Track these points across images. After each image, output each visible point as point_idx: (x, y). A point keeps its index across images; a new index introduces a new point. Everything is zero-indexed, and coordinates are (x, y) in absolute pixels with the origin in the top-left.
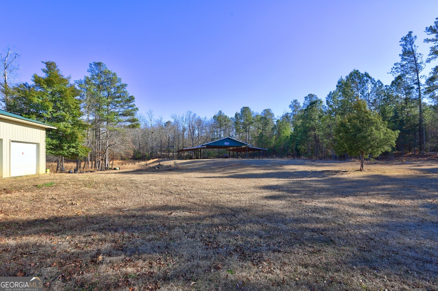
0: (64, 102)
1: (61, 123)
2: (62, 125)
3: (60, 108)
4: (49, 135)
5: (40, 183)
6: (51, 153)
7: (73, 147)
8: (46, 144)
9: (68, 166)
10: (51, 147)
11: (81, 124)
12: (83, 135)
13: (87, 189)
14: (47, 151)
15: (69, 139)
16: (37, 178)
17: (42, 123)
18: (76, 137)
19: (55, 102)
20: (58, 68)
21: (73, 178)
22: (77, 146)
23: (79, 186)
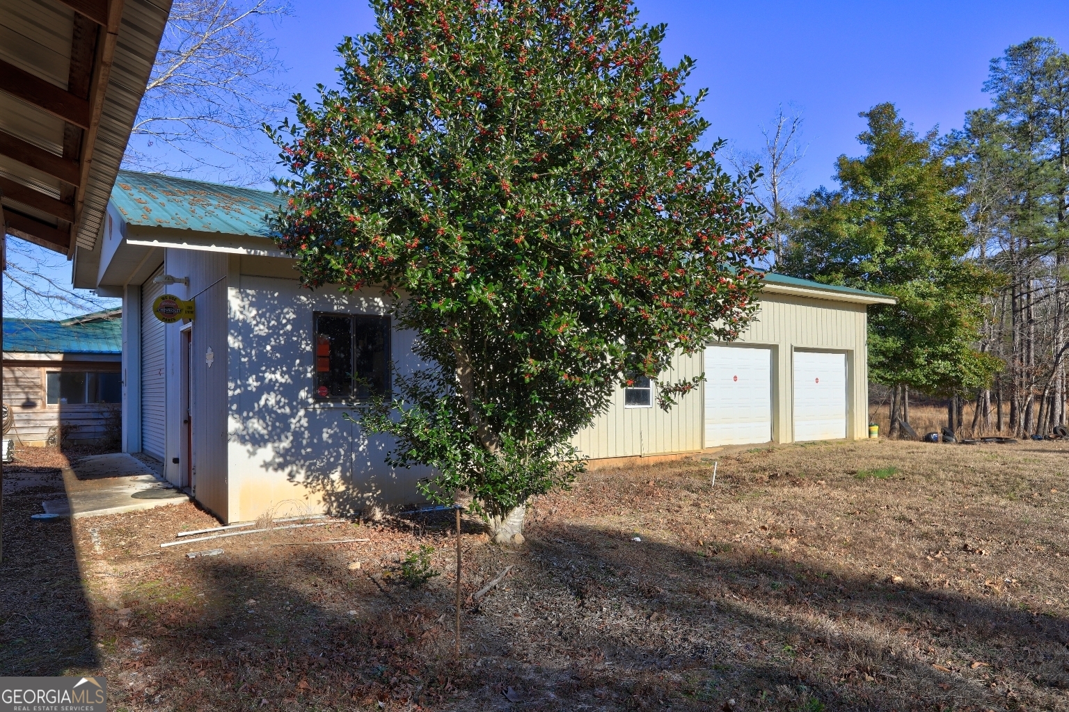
0: (915, 218)
1: (909, 283)
2: (911, 288)
3: (904, 236)
4: (877, 324)
5: (861, 466)
6: (882, 378)
7: (945, 357)
8: (869, 351)
9: (919, 419)
10: (881, 358)
11: (970, 275)
12: (975, 313)
13: (1003, 502)
14: (871, 372)
15: (931, 330)
16: (852, 451)
17: (859, 291)
18: (954, 324)
19: (889, 223)
20: (900, 116)
21: (949, 459)
22: (957, 352)
23: (973, 490)
